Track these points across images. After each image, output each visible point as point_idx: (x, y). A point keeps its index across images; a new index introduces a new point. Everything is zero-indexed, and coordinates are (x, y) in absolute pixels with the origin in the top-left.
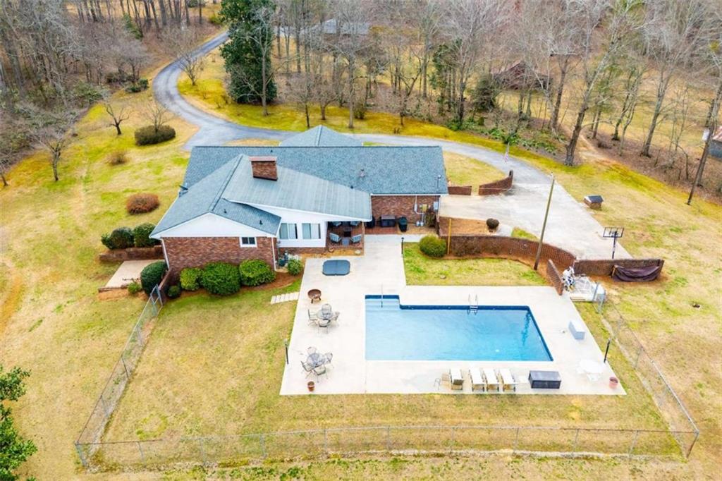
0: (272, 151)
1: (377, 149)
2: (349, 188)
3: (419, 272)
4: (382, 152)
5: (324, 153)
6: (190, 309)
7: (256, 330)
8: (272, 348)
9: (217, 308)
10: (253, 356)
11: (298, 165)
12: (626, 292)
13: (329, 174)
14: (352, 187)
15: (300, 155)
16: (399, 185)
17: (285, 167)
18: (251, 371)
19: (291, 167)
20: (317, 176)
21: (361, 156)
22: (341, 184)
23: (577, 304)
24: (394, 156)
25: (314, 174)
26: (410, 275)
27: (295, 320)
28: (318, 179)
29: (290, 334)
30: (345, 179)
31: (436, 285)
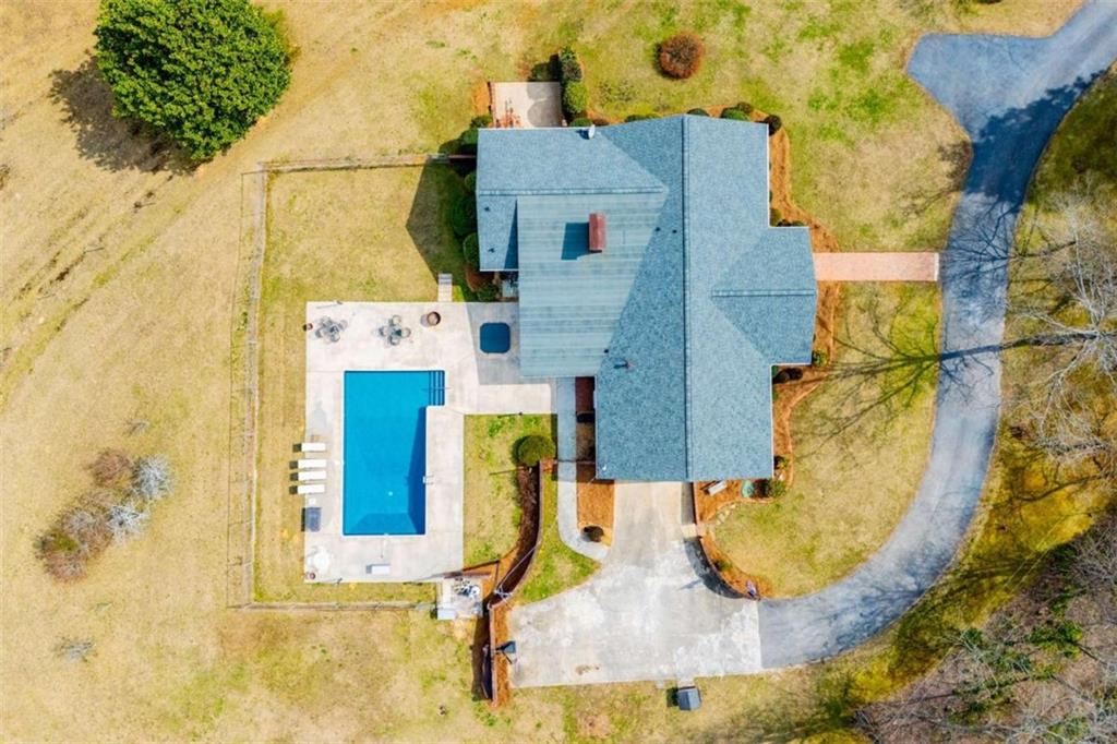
0: (675, 232)
1: (682, 385)
2: (606, 347)
3: (492, 431)
4: (676, 393)
5: (672, 310)
6: (440, 193)
7: (396, 267)
8: (368, 287)
9: (440, 220)
10: (361, 270)
11: (648, 274)
12: (463, 649)
13: (631, 317)
14: (606, 351)
15: (667, 274)
16: (611, 414)
17: (644, 256)
18: (340, 272)
19: (643, 265)
20: (628, 303)
21: (668, 363)
22: (614, 337)
23: (432, 587)
24: (666, 409)
25: (632, 297)
26: (484, 420)
27: (403, 303)
28: (623, 304)
29: (384, 300)
30: (623, 340)
31: (465, 446)
